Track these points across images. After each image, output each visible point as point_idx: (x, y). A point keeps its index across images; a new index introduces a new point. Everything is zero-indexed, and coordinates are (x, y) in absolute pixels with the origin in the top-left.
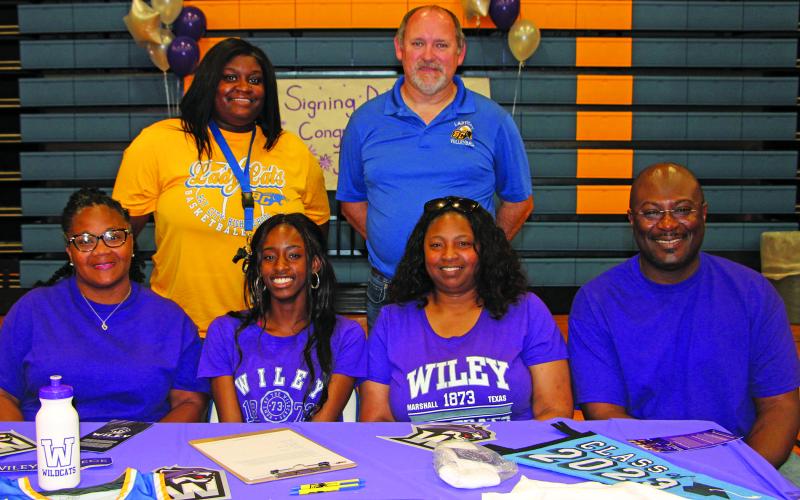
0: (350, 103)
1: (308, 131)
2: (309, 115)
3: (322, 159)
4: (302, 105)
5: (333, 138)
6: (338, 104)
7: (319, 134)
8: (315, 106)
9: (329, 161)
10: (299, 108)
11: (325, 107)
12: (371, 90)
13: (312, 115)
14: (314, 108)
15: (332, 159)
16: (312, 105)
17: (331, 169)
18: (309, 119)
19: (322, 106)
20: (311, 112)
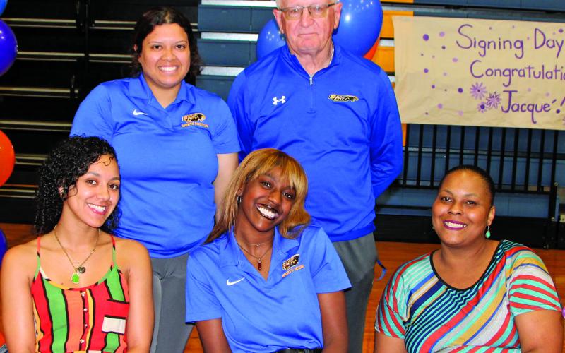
0: (518, 45)
1: (478, 69)
2: (480, 53)
3: (492, 97)
4: (473, 44)
5: (502, 76)
6: (507, 45)
7: (489, 73)
8: (486, 46)
9: (498, 99)
10: (470, 46)
11: (495, 48)
12: (538, 33)
13: (483, 54)
14: (484, 47)
15: (501, 97)
16: (482, 44)
17: (499, 106)
18: (480, 58)
19: (492, 45)
20: (482, 51)
